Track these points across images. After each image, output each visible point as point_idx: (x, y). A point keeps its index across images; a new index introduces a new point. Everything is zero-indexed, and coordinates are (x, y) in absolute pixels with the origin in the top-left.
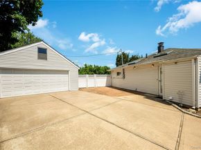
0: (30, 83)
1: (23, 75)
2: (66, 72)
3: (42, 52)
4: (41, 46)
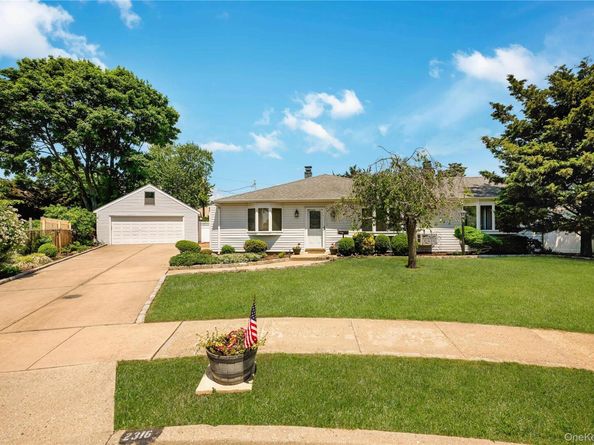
0: (138, 231)
2: (180, 219)
3: (150, 196)
4: (148, 190)
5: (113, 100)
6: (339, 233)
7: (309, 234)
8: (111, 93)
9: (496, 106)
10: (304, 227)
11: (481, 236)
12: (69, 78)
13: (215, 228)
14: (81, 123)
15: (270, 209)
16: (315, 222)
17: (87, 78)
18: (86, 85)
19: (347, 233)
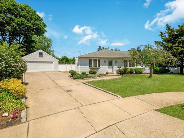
0: (36, 67)
1: (33, 64)
2: (52, 62)
3: (41, 54)
4: (40, 52)
5: (24, 16)
6: (118, 68)
7: (109, 68)
8: (24, 13)
9: (161, 32)
10: (107, 66)
11: (159, 68)
12: (6, 4)
13: (78, 66)
14: (12, 23)
15: (97, 60)
16: (110, 64)
17: (13, 5)
18: (13, 8)
19: (120, 68)
